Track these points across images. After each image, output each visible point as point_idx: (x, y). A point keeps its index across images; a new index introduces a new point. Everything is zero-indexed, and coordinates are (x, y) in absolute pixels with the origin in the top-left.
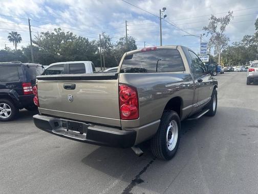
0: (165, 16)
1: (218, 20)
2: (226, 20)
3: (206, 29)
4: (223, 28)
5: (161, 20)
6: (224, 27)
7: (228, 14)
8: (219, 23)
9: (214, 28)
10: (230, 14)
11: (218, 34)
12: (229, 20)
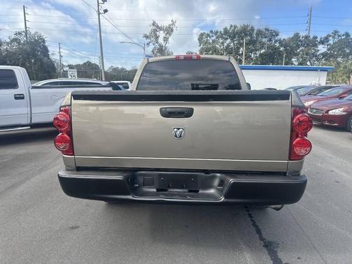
0: (106, 11)
1: (161, 29)
2: (169, 31)
3: (146, 37)
4: (166, 39)
5: (99, 15)
6: (168, 39)
7: (171, 23)
8: (162, 32)
9: (157, 37)
10: (173, 23)
11: (161, 46)
12: (172, 30)
